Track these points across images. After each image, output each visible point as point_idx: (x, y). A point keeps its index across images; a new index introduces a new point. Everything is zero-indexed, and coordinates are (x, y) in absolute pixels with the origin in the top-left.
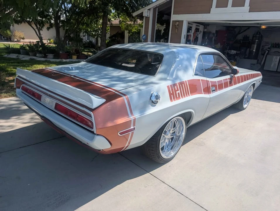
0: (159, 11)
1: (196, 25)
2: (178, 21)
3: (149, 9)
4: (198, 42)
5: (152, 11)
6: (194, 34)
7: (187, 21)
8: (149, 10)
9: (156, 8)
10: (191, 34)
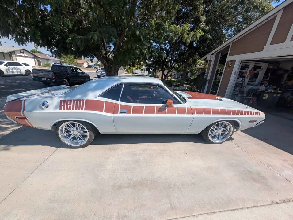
0: (223, 54)
1: (255, 63)
2: (231, 61)
3: (213, 54)
4: (257, 78)
5: (215, 55)
6: (250, 71)
7: (240, 60)
8: (211, 55)
9: (219, 52)
10: (247, 71)
